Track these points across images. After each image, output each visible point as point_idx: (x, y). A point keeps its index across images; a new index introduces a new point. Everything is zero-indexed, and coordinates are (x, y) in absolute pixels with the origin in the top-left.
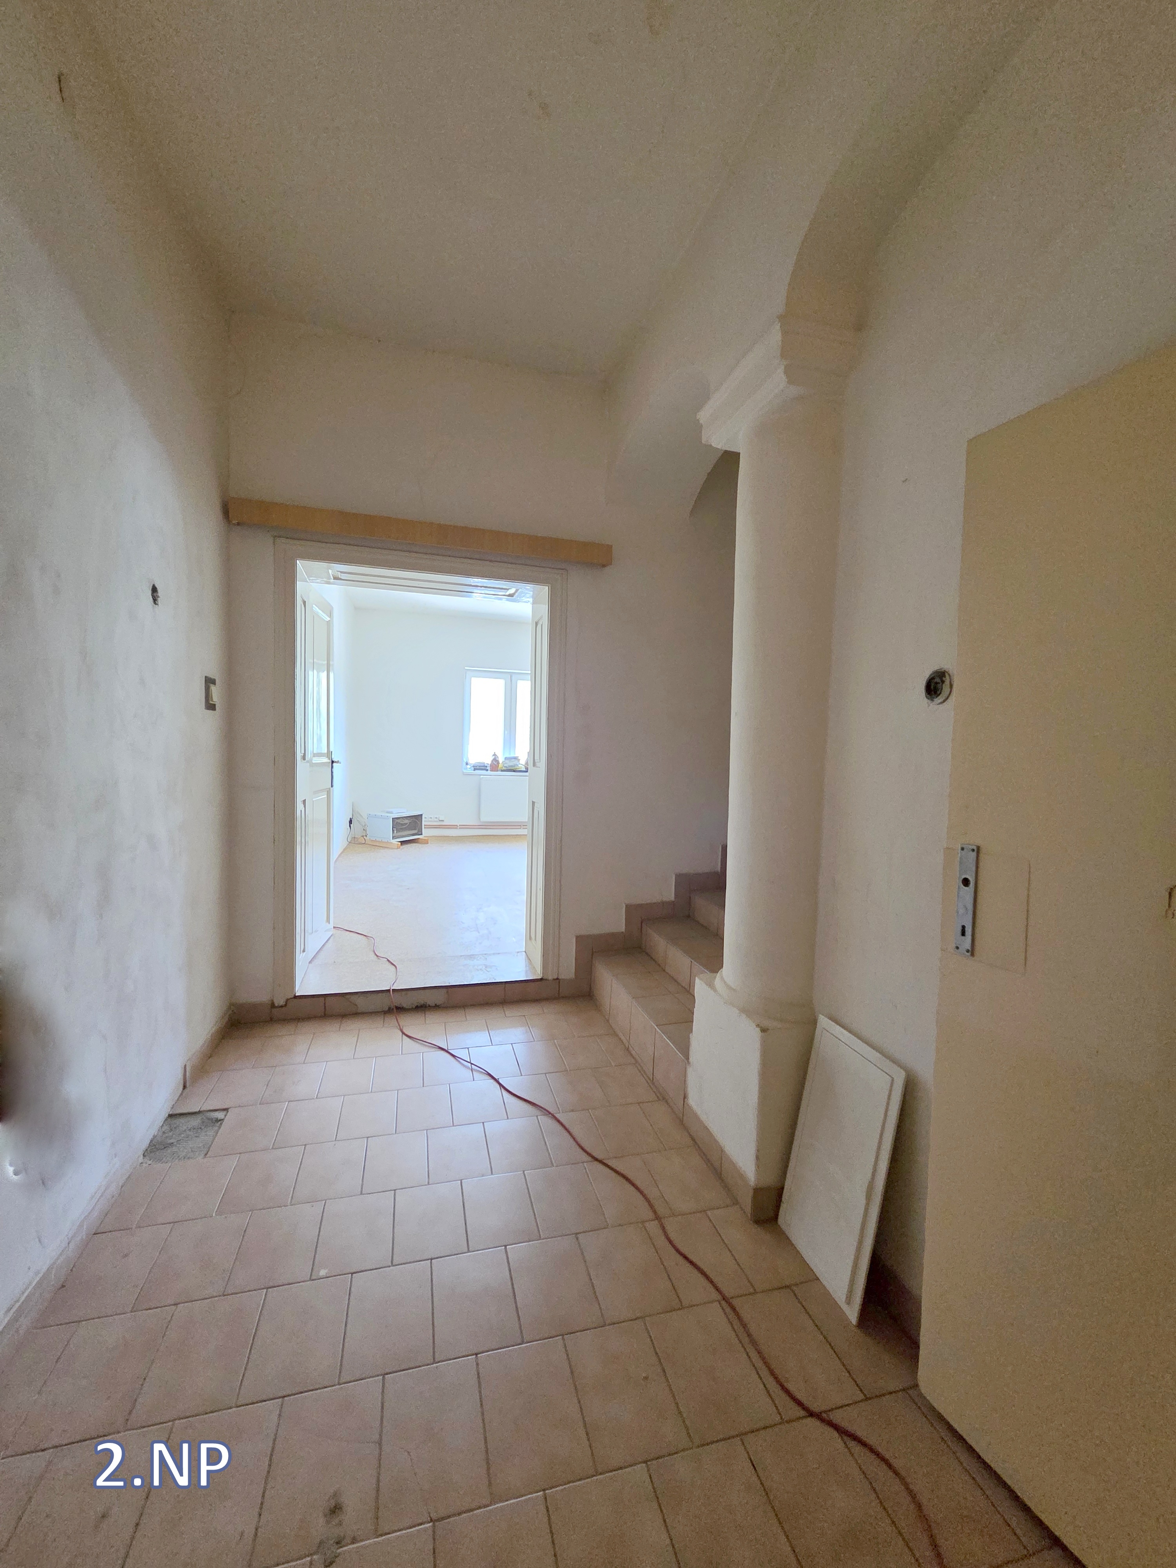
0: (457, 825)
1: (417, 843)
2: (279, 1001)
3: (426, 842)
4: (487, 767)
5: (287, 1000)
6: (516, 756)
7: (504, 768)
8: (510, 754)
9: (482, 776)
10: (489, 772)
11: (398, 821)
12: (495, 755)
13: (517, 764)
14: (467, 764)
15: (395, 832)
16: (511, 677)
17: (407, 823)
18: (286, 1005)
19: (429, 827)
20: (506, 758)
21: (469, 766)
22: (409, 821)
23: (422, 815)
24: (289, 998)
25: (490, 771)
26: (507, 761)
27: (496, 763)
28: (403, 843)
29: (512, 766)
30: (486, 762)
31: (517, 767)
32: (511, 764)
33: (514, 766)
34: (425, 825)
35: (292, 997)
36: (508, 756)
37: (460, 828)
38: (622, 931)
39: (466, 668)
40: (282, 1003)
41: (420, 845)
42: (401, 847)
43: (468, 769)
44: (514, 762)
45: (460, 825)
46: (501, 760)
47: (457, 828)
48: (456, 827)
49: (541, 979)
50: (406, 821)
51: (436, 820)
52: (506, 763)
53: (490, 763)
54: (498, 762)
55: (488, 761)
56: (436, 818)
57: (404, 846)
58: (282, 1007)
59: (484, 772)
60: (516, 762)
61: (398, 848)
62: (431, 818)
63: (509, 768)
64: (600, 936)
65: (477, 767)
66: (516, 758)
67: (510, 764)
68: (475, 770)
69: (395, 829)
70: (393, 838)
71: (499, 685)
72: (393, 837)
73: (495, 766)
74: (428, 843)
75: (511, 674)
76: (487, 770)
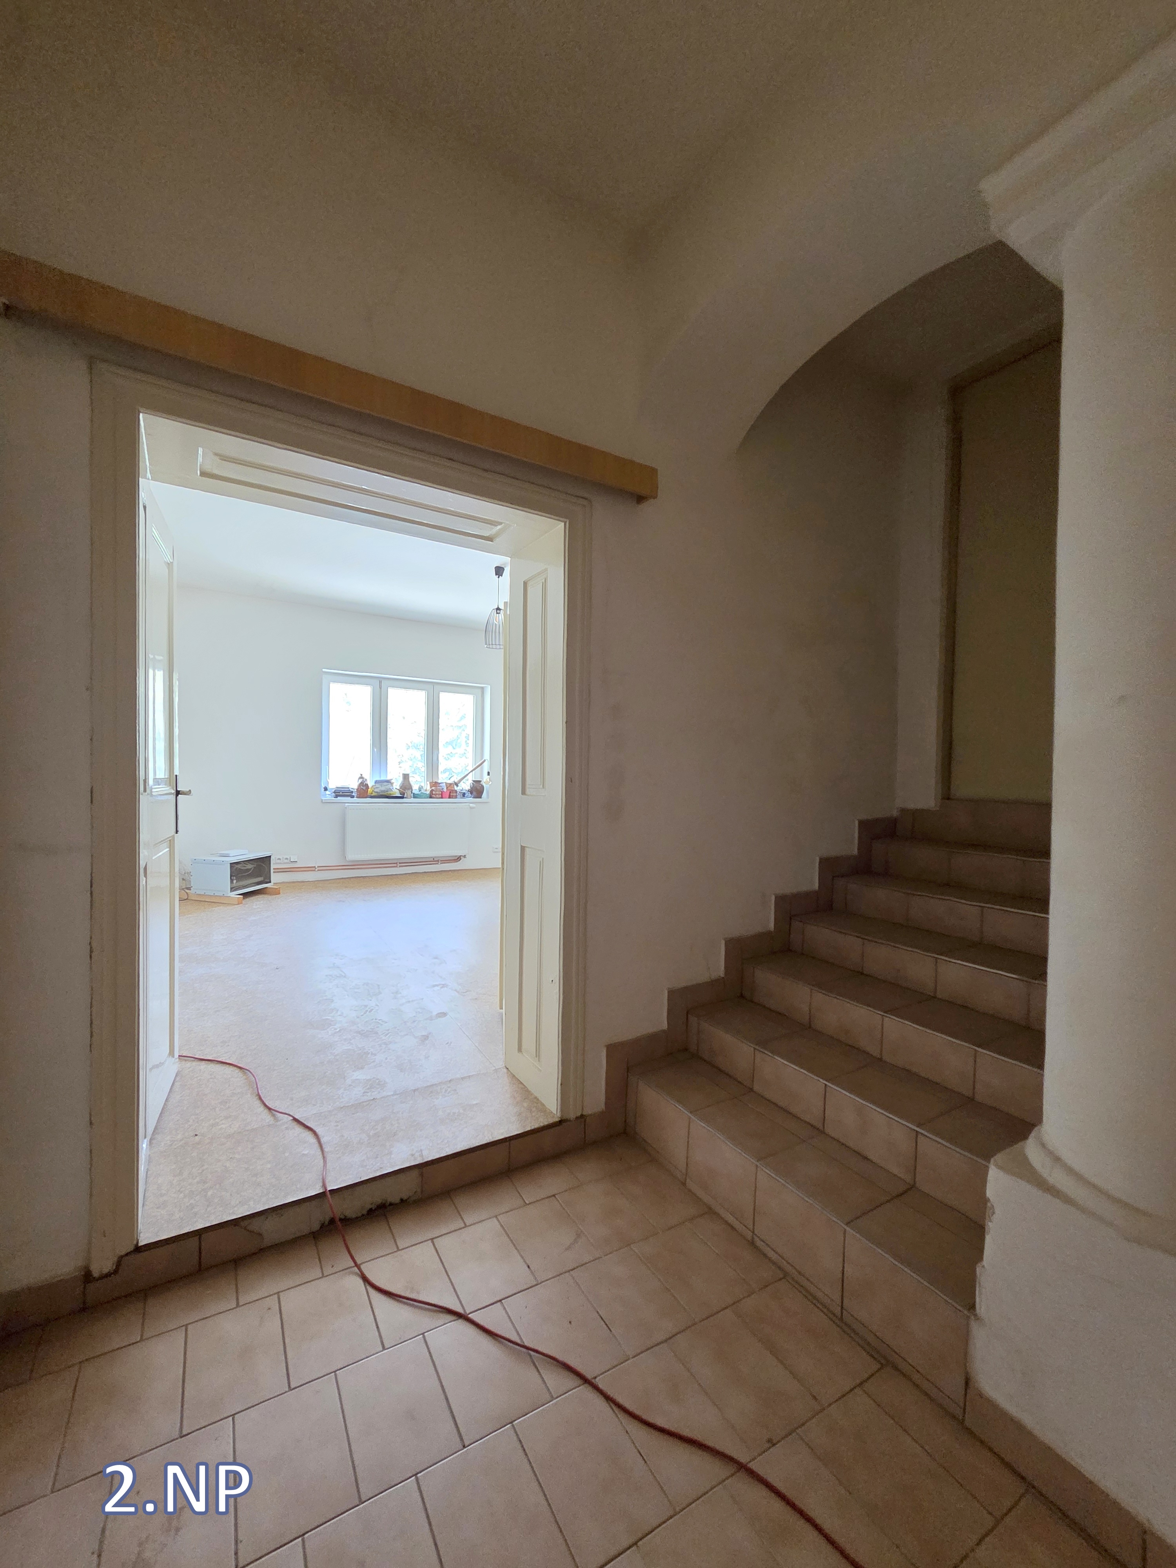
0: (315, 867)
1: (264, 894)
2: (102, 1265)
3: (276, 892)
4: (352, 792)
5: (121, 1258)
6: (388, 778)
7: (374, 794)
8: (380, 777)
9: (347, 804)
10: (355, 798)
11: (239, 866)
12: (361, 777)
13: (390, 789)
14: (326, 789)
15: (235, 881)
16: (380, 682)
17: (251, 868)
18: (116, 1272)
19: (279, 871)
20: (376, 782)
21: (327, 792)
22: (253, 866)
23: (270, 856)
24: (123, 1253)
25: (357, 797)
26: (377, 785)
27: (364, 788)
28: (246, 895)
29: (384, 791)
30: (351, 787)
31: (391, 792)
32: (383, 788)
33: (387, 791)
34: (274, 869)
35: (132, 1249)
36: (378, 779)
37: (318, 870)
38: (664, 1028)
39: (323, 670)
40: (108, 1266)
41: (270, 897)
42: (243, 902)
43: (327, 796)
44: (387, 787)
45: (318, 867)
46: (370, 783)
47: (315, 871)
48: (314, 869)
49: (561, 1122)
50: (249, 866)
51: (286, 861)
52: (377, 788)
53: (356, 787)
54: (367, 786)
55: (354, 785)
56: (287, 859)
57: (247, 899)
58: (108, 1275)
59: (349, 799)
60: (389, 786)
61: (238, 904)
62: (279, 859)
63: (381, 794)
64: (636, 1042)
65: (339, 792)
66: (388, 782)
67: (381, 788)
68: (336, 796)
69: (235, 878)
70: (233, 889)
71: (362, 694)
72: (231, 888)
73: (363, 791)
74: (279, 894)
75: (380, 680)
76: (353, 797)
